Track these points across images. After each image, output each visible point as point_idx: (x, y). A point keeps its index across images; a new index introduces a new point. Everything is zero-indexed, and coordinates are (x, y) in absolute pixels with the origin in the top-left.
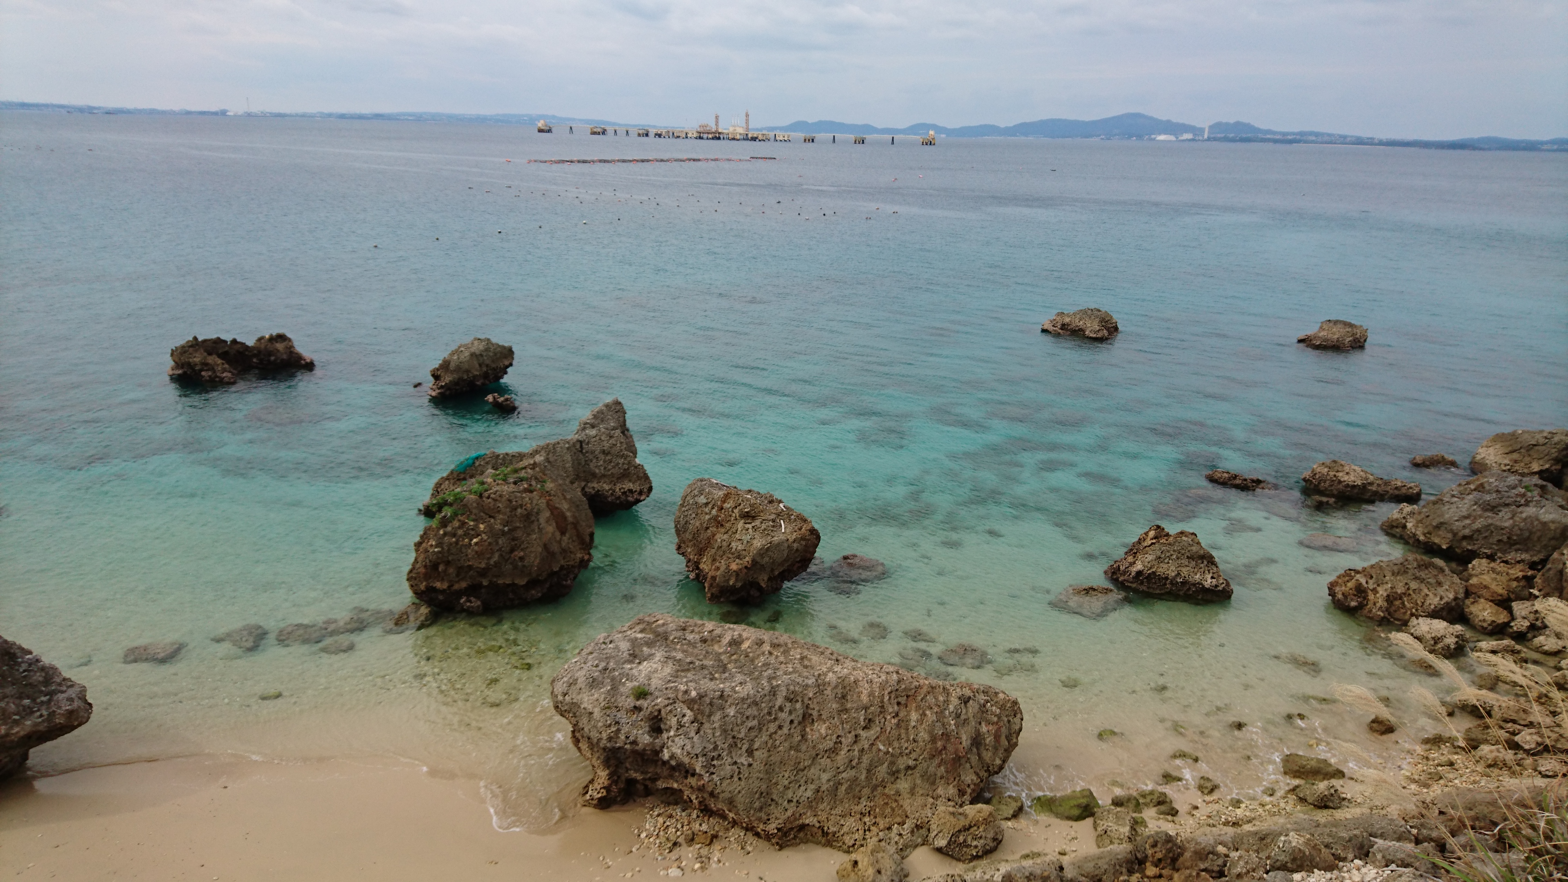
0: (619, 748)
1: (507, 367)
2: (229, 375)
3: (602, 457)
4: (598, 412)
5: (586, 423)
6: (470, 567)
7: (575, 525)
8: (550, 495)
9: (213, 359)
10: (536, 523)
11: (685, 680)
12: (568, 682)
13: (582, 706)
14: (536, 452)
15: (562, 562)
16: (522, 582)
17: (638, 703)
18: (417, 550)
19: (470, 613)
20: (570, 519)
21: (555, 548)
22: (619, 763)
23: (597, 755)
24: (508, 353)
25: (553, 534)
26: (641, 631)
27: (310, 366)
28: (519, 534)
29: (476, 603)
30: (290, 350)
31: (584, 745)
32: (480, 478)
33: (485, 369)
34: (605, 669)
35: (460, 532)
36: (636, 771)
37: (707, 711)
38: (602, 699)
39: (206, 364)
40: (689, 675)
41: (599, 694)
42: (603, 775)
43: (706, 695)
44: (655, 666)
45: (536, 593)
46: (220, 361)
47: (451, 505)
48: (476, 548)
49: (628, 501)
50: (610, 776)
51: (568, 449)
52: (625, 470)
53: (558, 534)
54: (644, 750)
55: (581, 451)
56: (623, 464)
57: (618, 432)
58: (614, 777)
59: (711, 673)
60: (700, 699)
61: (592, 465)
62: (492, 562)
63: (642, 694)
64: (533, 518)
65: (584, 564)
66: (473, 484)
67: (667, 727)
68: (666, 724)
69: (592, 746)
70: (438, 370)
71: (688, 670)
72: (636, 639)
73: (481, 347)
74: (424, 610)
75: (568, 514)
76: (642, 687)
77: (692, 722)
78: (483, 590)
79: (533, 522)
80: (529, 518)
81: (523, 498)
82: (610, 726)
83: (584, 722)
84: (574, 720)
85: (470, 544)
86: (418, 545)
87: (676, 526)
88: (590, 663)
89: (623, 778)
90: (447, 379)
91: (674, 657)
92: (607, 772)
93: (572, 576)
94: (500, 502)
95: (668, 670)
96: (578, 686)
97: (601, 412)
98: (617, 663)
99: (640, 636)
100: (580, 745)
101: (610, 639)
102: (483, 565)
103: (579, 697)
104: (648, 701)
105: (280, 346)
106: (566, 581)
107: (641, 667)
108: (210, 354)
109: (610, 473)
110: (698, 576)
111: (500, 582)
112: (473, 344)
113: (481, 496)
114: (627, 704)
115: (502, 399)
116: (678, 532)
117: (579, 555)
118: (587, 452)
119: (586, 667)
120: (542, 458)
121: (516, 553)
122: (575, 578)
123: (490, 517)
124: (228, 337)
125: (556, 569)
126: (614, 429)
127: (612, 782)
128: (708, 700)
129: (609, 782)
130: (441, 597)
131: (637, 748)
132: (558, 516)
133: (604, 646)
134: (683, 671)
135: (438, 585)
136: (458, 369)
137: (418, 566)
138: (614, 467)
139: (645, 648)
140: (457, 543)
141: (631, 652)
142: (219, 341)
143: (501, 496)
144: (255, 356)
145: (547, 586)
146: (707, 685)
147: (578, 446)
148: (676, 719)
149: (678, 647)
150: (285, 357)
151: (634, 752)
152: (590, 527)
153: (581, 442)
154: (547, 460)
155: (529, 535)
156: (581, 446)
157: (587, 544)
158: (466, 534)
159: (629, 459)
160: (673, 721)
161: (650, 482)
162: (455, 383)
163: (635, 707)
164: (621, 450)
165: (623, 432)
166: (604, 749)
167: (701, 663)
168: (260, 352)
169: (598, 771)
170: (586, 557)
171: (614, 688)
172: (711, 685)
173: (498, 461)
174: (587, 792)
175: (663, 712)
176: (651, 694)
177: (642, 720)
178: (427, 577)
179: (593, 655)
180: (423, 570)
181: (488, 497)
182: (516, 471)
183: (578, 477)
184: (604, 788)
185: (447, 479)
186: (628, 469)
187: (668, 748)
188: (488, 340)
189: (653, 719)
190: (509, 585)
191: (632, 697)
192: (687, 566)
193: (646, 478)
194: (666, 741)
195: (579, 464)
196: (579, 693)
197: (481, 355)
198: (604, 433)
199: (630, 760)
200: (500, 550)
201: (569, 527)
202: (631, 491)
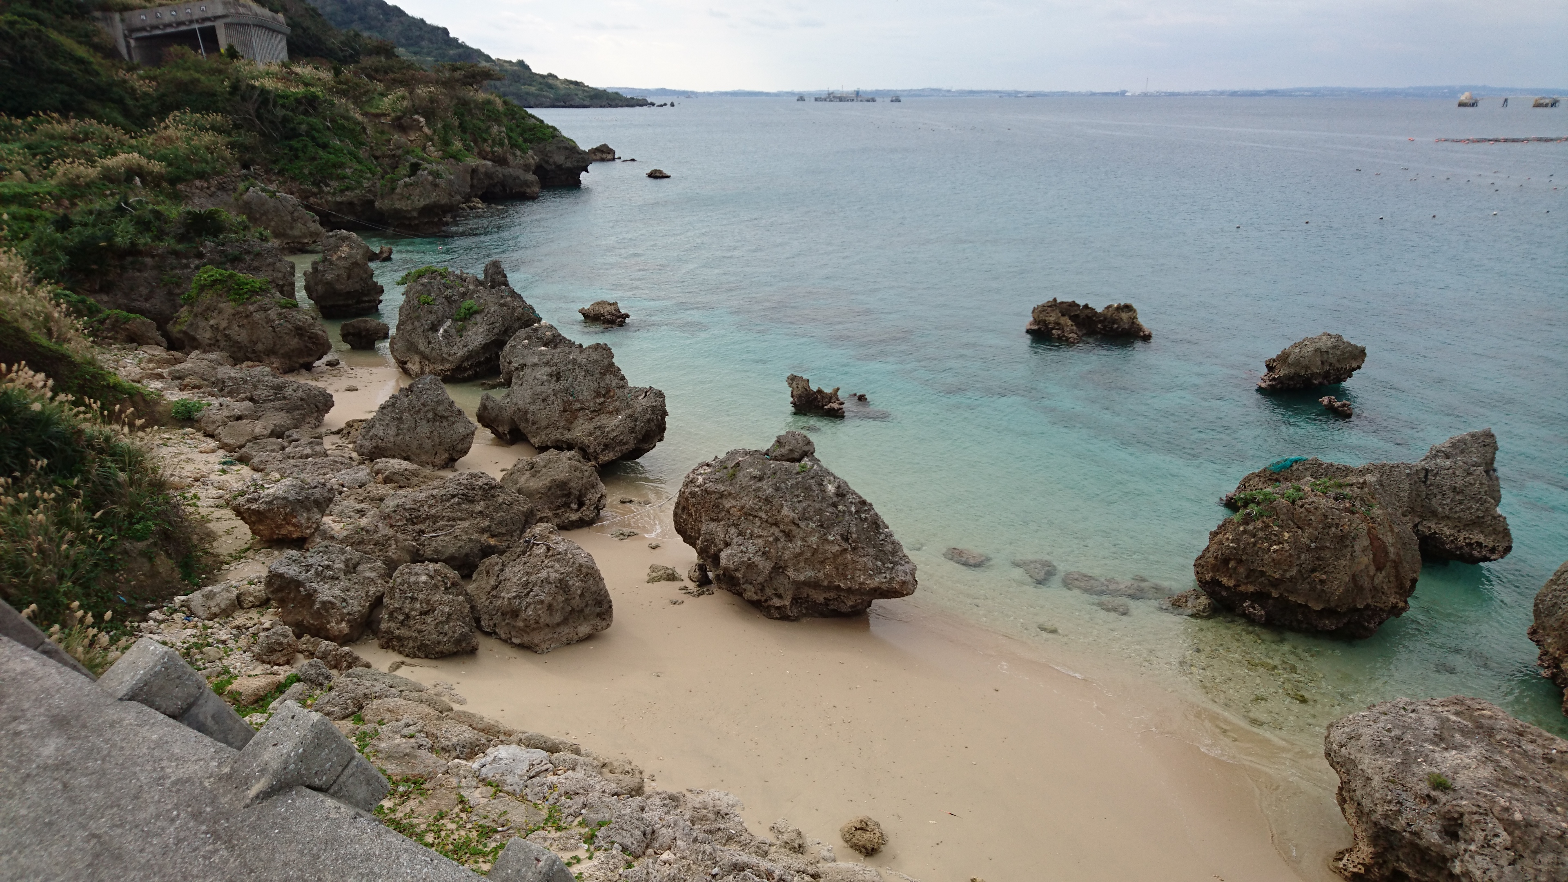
0: (1395, 831)
1: (1354, 369)
2: (1075, 336)
3: (1451, 495)
4: (1459, 441)
5: (1440, 451)
6: (1263, 573)
7: (1397, 565)
8: (1374, 523)
9: (1066, 321)
10: (1349, 549)
11: (1508, 795)
12: (1348, 733)
13: (1360, 767)
14: (1368, 470)
15: (1370, 601)
16: (1318, 607)
17: (1434, 793)
18: (1211, 539)
19: (1251, 620)
20: (1392, 557)
21: (1366, 582)
22: (1390, 847)
23: (1364, 827)
24: (1360, 354)
25: (1367, 567)
26: (1457, 714)
27: (1147, 338)
28: (1327, 554)
29: (1259, 611)
30: (1133, 321)
31: (1350, 809)
32: (1297, 484)
33: (1327, 368)
34: (1399, 738)
35: (1261, 534)
36: (1409, 865)
37: (1534, 845)
38: (1387, 769)
39: (1058, 324)
40: (1515, 791)
41: (1387, 763)
42: (1365, 851)
43: (1537, 826)
44: (1468, 761)
45: (1329, 624)
46: (1070, 323)
47: (1258, 503)
48: (1274, 555)
49: (1471, 555)
50: (1375, 856)
51: (1408, 475)
52: (1478, 517)
53: (1372, 570)
54: (1428, 848)
55: (1425, 482)
56: (1478, 510)
57: (1481, 470)
58: (1380, 858)
59: (1551, 803)
60: (1526, 826)
61: (1434, 501)
62: (1288, 575)
63: (1441, 785)
64: (1348, 542)
65: (1396, 611)
66: (1287, 488)
67: (1467, 837)
68: (1466, 833)
69: (1361, 813)
70: (1274, 361)
71: (1516, 785)
72: (1448, 720)
73: (1329, 344)
74: (1204, 600)
75: (1391, 550)
76: (1443, 777)
77: (1507, 849)
78: (1271, 601)
79: (1347, 546)
80: (1343, 541)
81: (1341, 517)
82: (1390, 802)
83: (1357, 784)
84: (1345, 777)
85: (1269, 550)
86: (1214, 535)
87: (1536, 605)
88: (1381, 725)
89: (1390, 866)
90: (1282, 372)
91: (1498, 762)
92: (1372, 850)
93: (1377, 620)
94: (1314, 514)
95: (1486, 772)
96: (1360, 743)
97: (1463, 441)
98: (1415, 736)
99: (1453, 718)
100: (1346, 806)
101: (1413, 707)
102: (1277, 576)
103: (1359, 755)
104: (1449, 797)
105: (1124, 316)
106: (1369, 623)
107: (1447, 754)
108: (1063, 315)
109: (1456, 516)
110: (1554, 677)
111: (1292, 598)
112: (1320, 338)
113: (1293, 503)
114: (1418, 788)
115: (1339, 403)
116: (1537, 613)
117: (1392, 600)
118: (1431, 485)
119: (1375, 726)
120: (1374, 479)
121: (1318, 574)
122: (1380, 623)
123: (1298, 527)
124: (1081, 302)
125: (1360, 606)
126: (1476, 465)
127: (1376, 863)
128: (1538, 833)
129: (1372, 862)
130: (1224, 594)
131: (1418, 841)
132: (1378, 550)
133: (1402, 712)
134: (1506, 782)
135: (1224, 580)
136: (1297, 363)
137: (1208, 555)
138: (1463, 510)
139: (1457, 736)
140: (1255, 544)
141: (1438, 732)
142: (1073, 305)
143: (1316, 508)
144: (1100, 322)
145: (1345, 620)
146: (1539, 813)
147: (1422, 475)
148: (1483, 834)
149: (1507, 752)
150: (1127, 326)
151: (1414, 846)
152: (1415, 572)
153: (1427, 471)
154: (1380, 483)
155: (1338, 559)
156: (1426, 476)
157: (1406, 589)
158: (1267, 538)
159: (1487, 505)
160: (1479, 835)
161: (1510, 541)
162: (1290, 378)
163: (1428, 796)
164: (1480, 493)
165: (1487, 472)
166: (1376, 824)
167: (1537, 784)
168: (1105, 319)
169: (1361, 844)
170: (1401, 605)
171: (1405, 764)
172: (1549, 818)
173: (1319, 470)
174: (1341, 859)
175: (1466, 818)
176: (1454, 791)
177: (1432, 814)
178: (1215, 568)
179: (1386, 717)
180: (1212, 560)
181: (1302, 507)
182: (1340, 486)
183: (1412, 511)
184: (1363, 865)
185: (1258, 475)
186: (1483, 517)
187: (1462, 861)
188: (1340, 336)
189: (1449, 819)
190: (1300, 605)
191: (1427, 783)
192: (1540, 658)
193: (1506, 533)
194: (1462, 852)
195: (1419, 496)
196: (1360, 751)
197: (1327, 352)
198: (1460, 467)
199: (1406, 850)
200: (1301, 565)
201: (1388, 564)
202: (1479, 544)
